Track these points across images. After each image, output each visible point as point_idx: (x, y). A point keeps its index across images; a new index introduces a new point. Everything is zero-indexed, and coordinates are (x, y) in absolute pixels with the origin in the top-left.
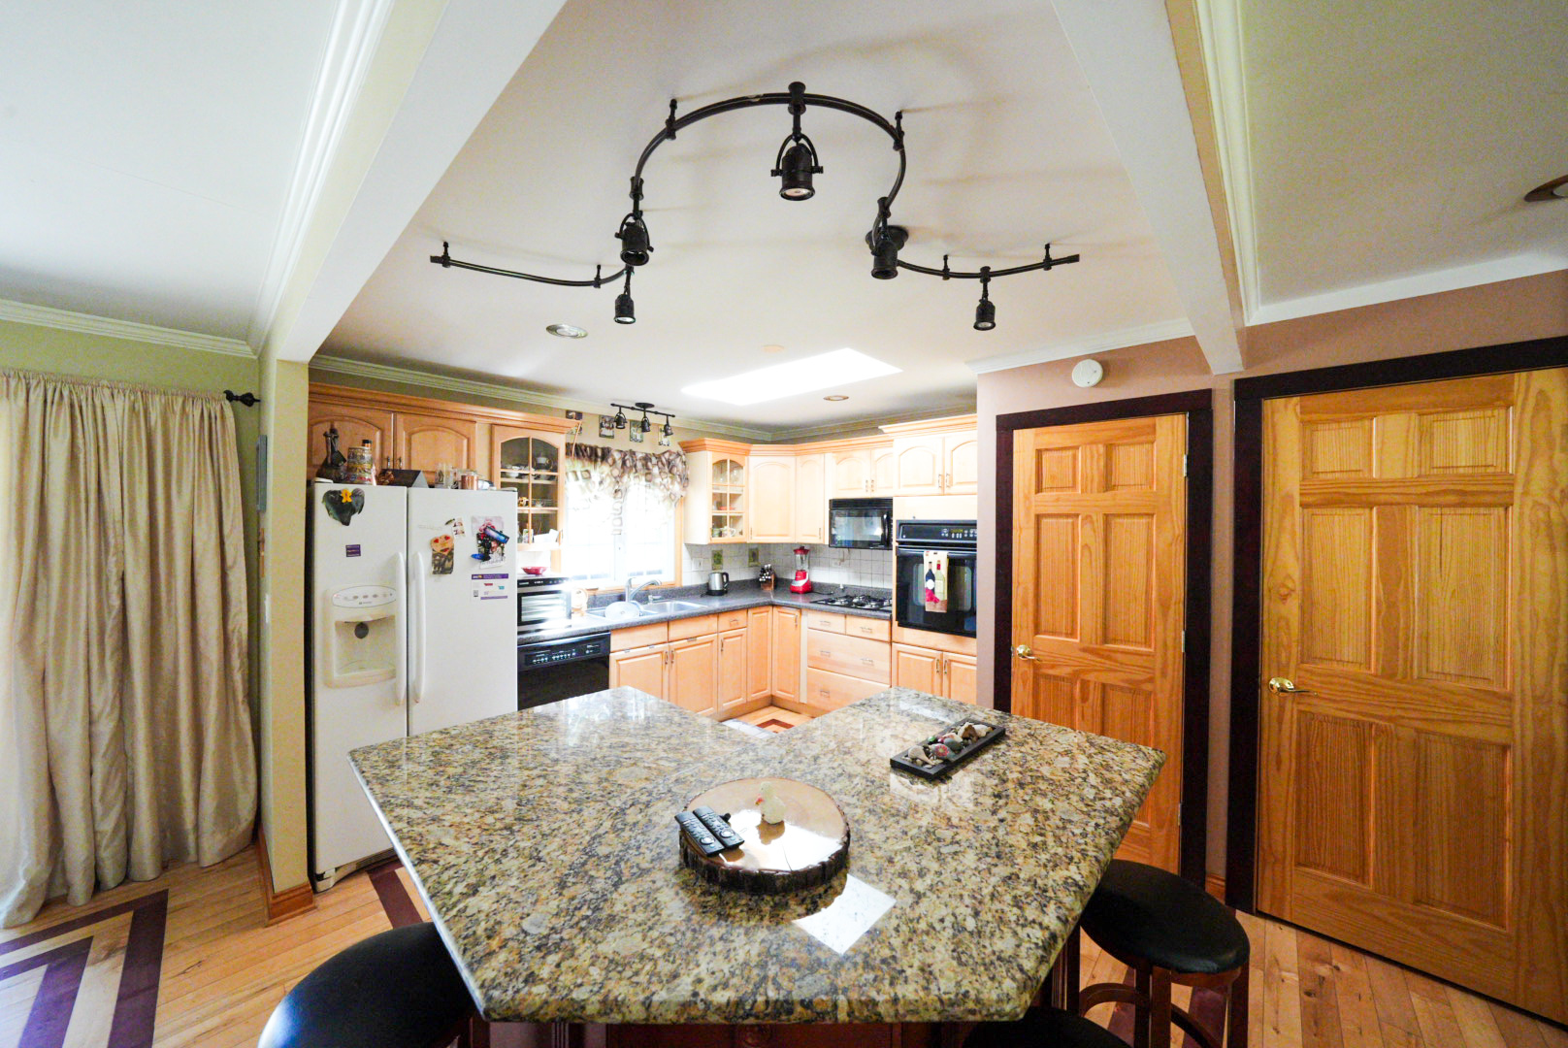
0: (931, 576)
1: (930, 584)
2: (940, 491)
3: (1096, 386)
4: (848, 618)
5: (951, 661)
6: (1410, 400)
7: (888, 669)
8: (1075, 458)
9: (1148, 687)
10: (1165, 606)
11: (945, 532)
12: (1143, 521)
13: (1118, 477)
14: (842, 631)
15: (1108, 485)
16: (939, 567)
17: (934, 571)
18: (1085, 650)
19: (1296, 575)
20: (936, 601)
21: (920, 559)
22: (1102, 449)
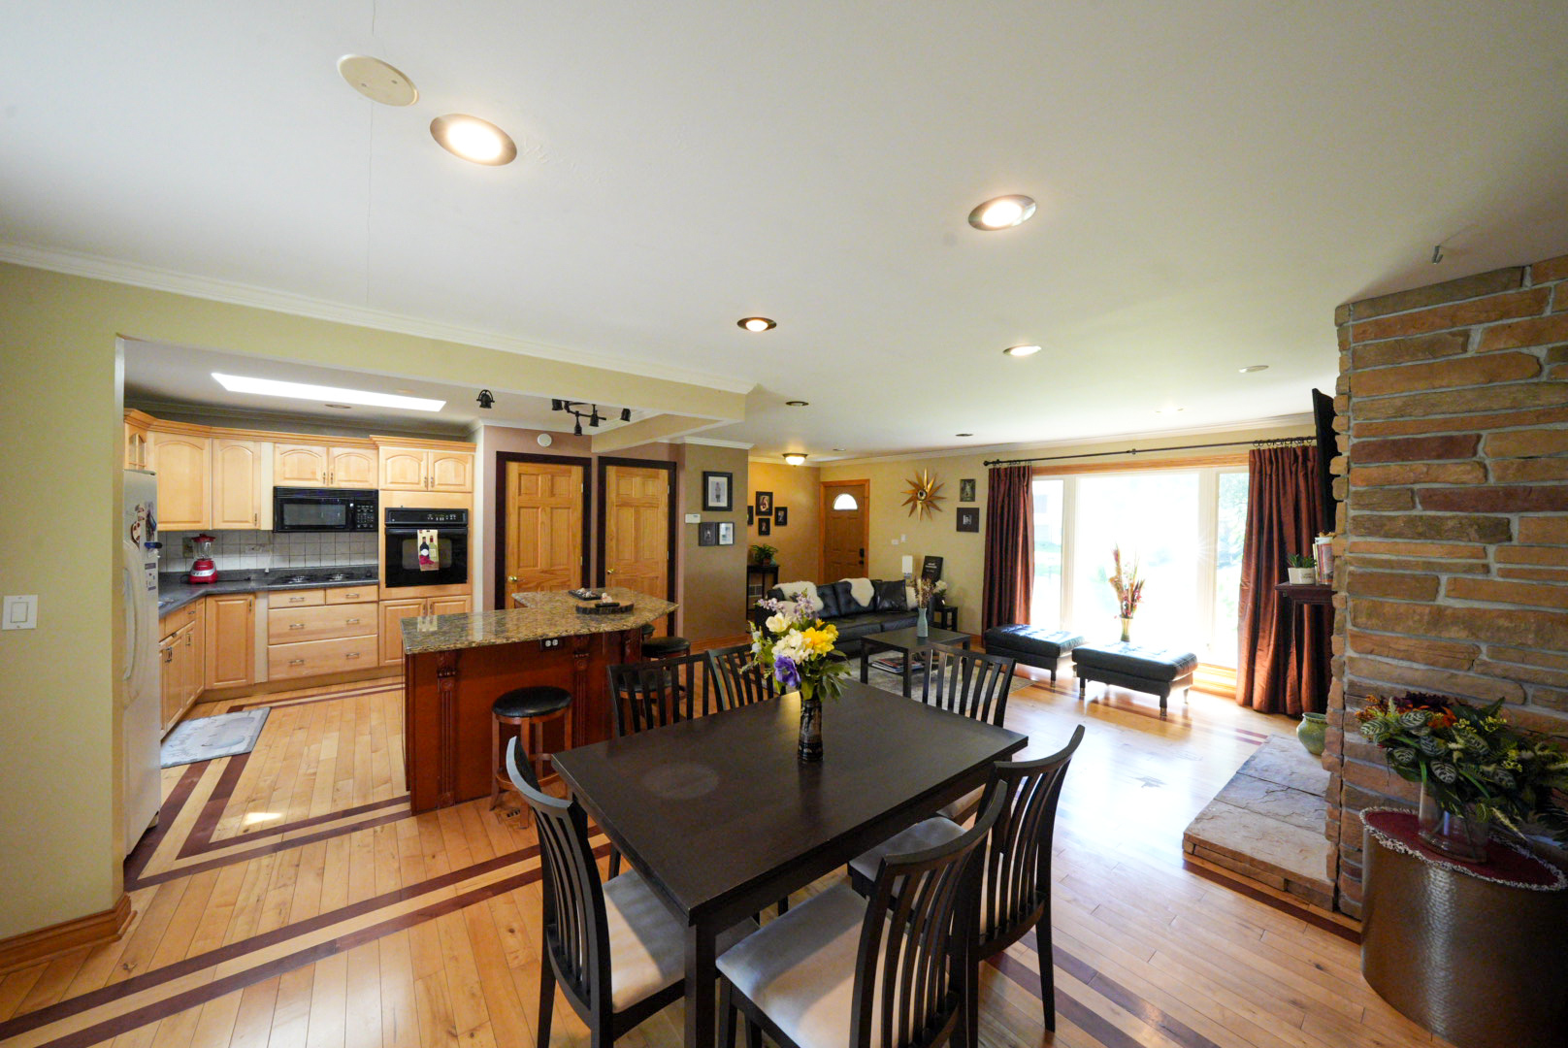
0: (425, 546)
1: (425, 552)
2: (425, 489)
3: (549, 447)
4: (329, 591)
5: (434, 603)
6: (641, 473)
7: (375, 622)
8: (537, 480)
9: (568, 583)
10: (574, 547)
11: (431, 518)
12: (566, 510)
13: (556, 491)
14: (322, 602)
15: (552, 494)
16: (431, 540)
17: (428, 542)
18: (542, 572)
19: (615, 530)
20: (431, 563)
21: (415, 537)
22: (550, 477)
